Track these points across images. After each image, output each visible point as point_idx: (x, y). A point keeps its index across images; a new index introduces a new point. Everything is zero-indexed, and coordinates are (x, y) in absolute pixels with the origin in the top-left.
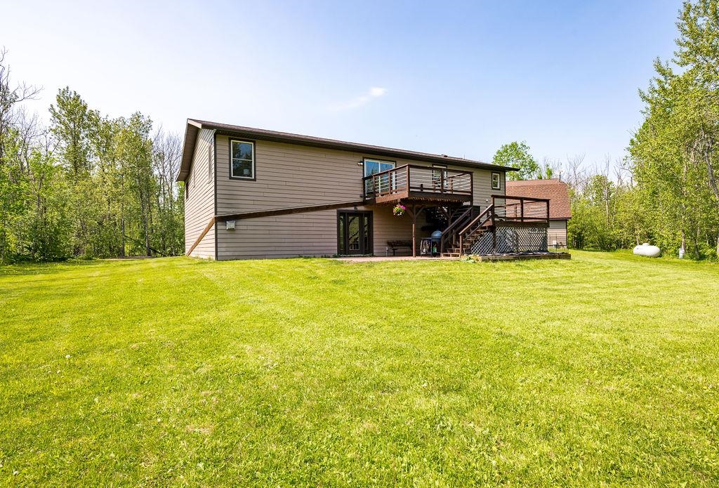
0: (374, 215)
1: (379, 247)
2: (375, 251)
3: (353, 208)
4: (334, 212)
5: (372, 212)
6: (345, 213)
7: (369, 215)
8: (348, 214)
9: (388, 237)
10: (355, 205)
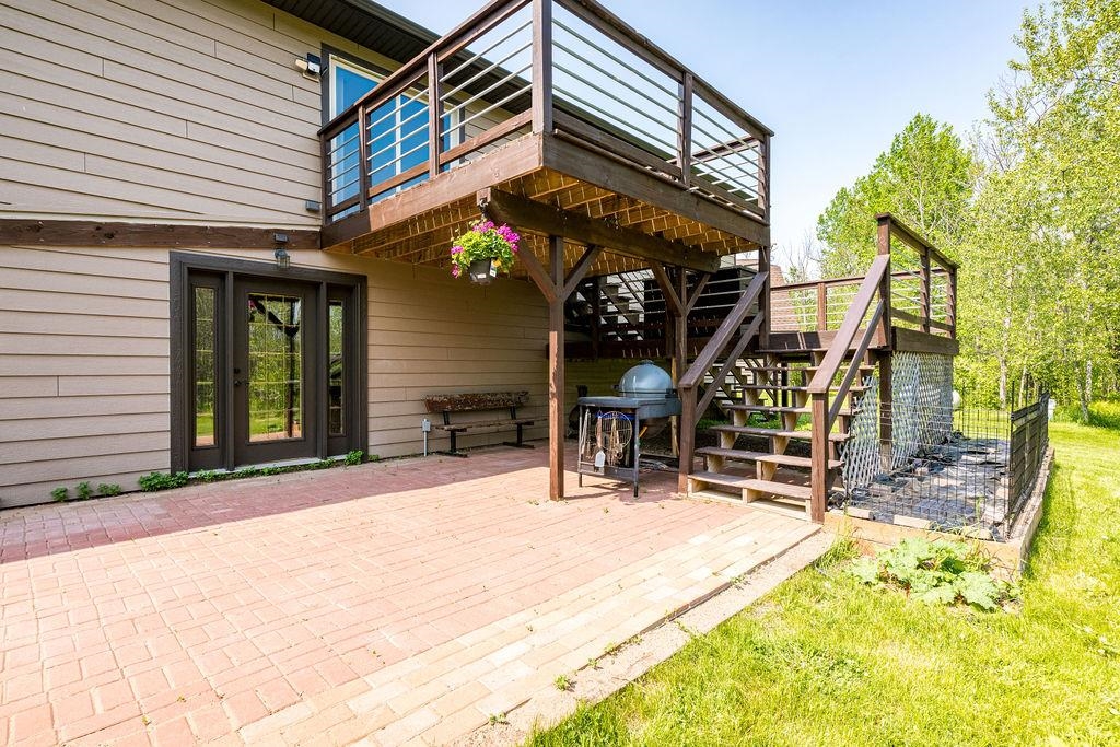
0: (373, 295)
1: (391, 423)
2: (373, 439)
3: (267, 256)
4: (156, 265)
5: (363, 279)
6: (222, 275)
7: (348, 290)
8: (239, 277)
9: (435, 380)
10: (280, 240)
